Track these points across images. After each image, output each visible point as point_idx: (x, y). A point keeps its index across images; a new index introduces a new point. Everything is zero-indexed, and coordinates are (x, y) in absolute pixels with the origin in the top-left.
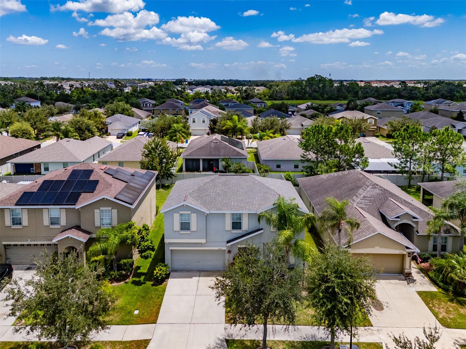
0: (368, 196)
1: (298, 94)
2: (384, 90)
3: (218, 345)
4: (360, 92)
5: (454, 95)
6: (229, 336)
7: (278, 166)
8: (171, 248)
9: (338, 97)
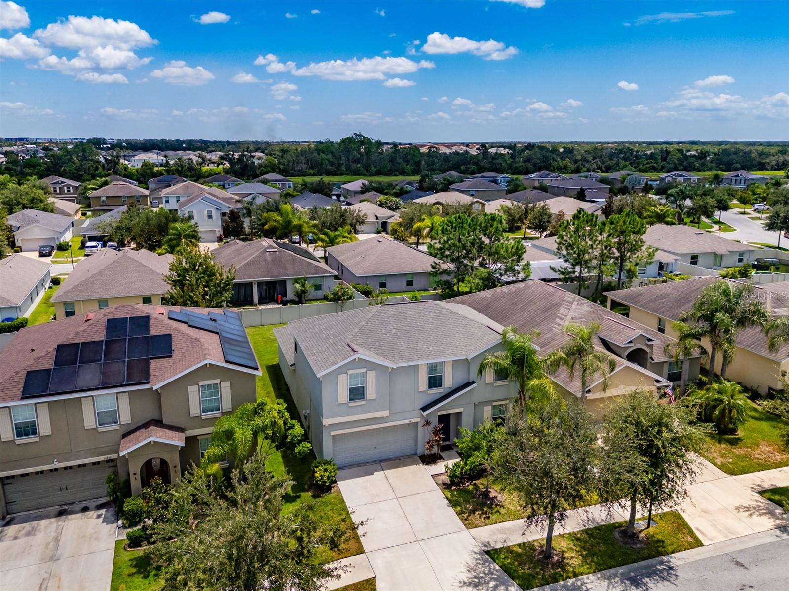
0: (577, 316)
1: (329, 167)
2: (457, 159)
3: (478, 561)
4: (423, 162)
5: (550, 165)
6: (485, 546)
7: (383, 285)
8: (333, 433)
9: (391, 170)
